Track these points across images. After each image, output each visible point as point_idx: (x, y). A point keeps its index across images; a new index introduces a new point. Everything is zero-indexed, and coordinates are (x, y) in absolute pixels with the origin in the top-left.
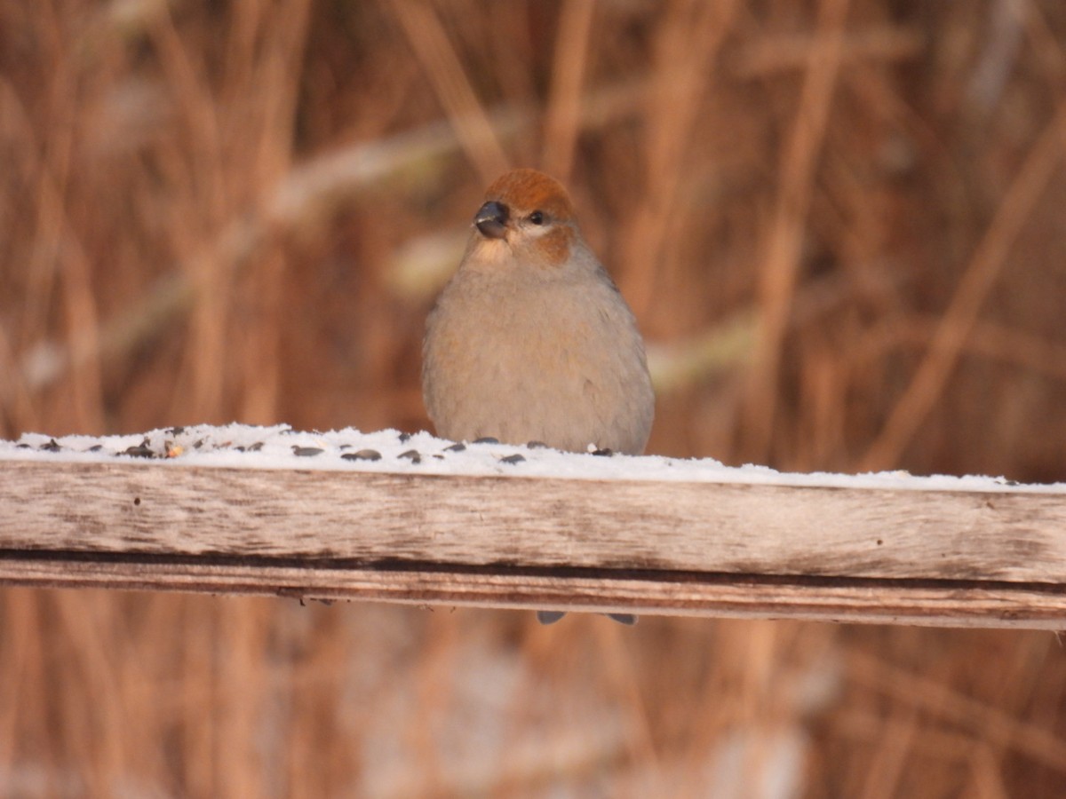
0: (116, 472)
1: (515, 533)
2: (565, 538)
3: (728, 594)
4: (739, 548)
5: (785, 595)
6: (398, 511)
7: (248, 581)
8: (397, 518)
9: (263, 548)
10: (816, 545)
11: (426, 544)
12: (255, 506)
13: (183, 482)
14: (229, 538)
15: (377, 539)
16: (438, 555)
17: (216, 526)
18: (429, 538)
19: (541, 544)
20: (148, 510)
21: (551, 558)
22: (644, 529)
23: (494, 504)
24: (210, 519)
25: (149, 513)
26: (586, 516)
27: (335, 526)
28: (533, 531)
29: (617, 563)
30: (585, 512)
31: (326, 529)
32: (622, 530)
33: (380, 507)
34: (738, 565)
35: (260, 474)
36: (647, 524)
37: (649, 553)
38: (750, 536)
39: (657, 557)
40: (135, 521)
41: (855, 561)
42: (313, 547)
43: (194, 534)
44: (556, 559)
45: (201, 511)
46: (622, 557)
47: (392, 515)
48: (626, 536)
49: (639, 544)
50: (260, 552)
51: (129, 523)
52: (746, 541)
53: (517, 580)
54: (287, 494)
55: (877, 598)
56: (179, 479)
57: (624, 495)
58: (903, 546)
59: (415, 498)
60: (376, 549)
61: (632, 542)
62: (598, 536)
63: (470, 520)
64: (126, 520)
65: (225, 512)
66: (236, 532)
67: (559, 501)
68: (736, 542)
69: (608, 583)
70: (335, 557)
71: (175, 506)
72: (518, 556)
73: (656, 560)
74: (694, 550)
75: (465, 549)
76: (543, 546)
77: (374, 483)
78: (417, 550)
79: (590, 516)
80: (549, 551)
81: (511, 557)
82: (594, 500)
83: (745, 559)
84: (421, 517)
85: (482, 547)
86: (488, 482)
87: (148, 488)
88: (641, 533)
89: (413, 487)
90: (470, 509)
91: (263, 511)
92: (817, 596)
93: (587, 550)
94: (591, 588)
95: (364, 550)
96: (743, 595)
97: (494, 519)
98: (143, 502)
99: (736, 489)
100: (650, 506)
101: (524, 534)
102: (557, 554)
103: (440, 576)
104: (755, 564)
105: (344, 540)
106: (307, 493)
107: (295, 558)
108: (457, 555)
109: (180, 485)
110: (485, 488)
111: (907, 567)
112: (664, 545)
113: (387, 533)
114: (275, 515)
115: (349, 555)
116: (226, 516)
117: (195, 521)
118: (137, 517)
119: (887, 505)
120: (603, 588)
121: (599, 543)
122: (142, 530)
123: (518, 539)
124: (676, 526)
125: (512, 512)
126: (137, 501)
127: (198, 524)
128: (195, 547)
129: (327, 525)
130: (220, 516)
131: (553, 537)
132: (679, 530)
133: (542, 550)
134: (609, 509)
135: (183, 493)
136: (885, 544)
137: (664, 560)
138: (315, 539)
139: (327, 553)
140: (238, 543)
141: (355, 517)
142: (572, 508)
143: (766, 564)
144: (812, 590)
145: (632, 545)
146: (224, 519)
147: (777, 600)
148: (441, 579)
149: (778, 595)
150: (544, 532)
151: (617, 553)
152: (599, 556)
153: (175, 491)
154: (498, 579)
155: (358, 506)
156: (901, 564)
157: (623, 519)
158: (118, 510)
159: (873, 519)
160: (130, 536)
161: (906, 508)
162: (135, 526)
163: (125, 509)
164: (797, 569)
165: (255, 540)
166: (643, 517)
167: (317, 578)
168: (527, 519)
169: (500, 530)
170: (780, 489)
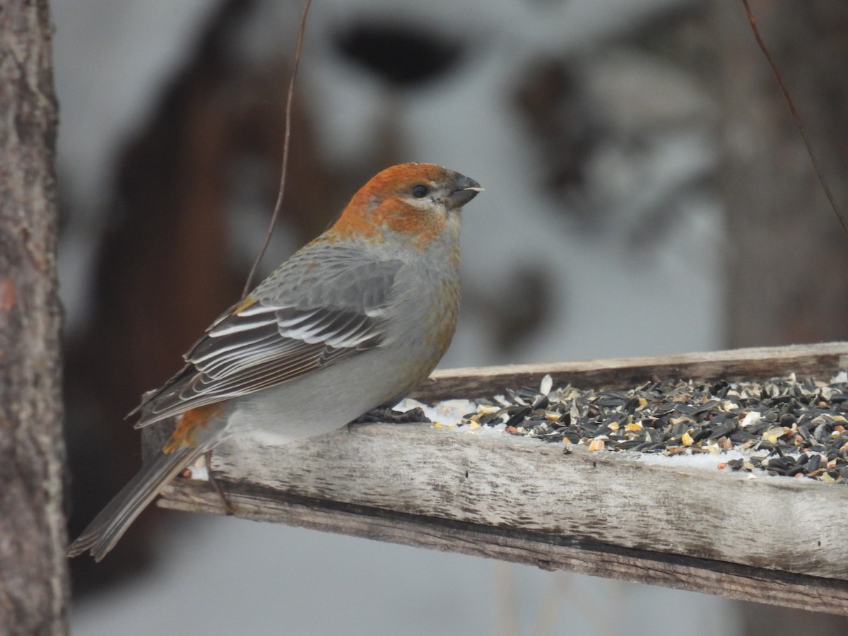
0: (456, 446)
1: (646, 519)
2: (670, 527)
3: (748, 585)
4: (752, 543)
5: (775, 590)
6: (589, 494)
7: (524, 553)
8: (589, 501)
9: (528, 523)
10: (789, 542)
11: (604, 526)
12: (522, 484)
13: (487, 458)
14: (511, 512)
15: (581, 519)
16: (610, 537)
17: (504, 500)
18: (606, 520)
19: (658, 530)
20: (472, 483)
21: (663, 545)
22: (707, 521)
23: (636, 492)
24: (501, 493)
25: (473, 486)
26: (679, 506)
27: (561, 505)
28: (655, 519)
29: (695, 552)
30: (679, 503)
31: (558, 507)
32: (697, 521)
33: (582, 491)
34: (751, 558)
35: (523, 453)
36: (708, 517)
37: (710, 544)
38: (758, 532)
39: (713, 548)
40: (465, 492)
41: (807, 561)
42: (551, 524)
43: (495, 507)
44: (666, 545)
45: (497, 486)
46: (696, 546)
47: (588, 498)
48: (698, 527)
49: (705, 535)
50: (526, 526)
51: (464, 494)
52: (755, 536)
53: (649, 563)
54: (537, 474)
55: (820, 596)
56: (486, 456)
57: (698, 489)
58: (830, 547)
59: (597, 482)
60: (582, 528)
61: (701, 533)
62: (685, 526)
63: (625, 506)
64: (462, 491)
65: (508, 488)
66: (514, 507)
67: (666, 491)
68: (750, 537)
69: (693, 570)
70: (562, 534)
71: (485, 480)
72: (647, 541)
73: (713, 550)
74: (730, 543)
75: (622, 532)
76: (659, 533)
77: (577, 467)
78: (601, 531)
79: (680, 506)
80: (662, 538)
81: (644, 541)
82: (684, 492)
83: (755, 554)
84: (601, 501)
85: (631, 531)
86: (631, 470)
87: (471, 462)
88: (705, 524)
89: (597, 472)
90: (624, 494)
91: (526, 489)
92: (790, 591)
93: (680, 539)
94: (684, 574)
95: (575, 529)
96: (755, 587)
97: (635, 505)
98: (470, 475)
99: (750, 486)
100: (709, 499)
101: (651, 521)
102: (666, 541)
103: (613, 557)
104: (760, 559)
105: (565, 519)
106: (546, 473)
107: (542, 533)
108: (619, 537)
109: (486, 460)
110: (630, 476)
111: (831, 568)
112: (716, 537)
113: (586, 513)
114: (532, 493)
115: (568, 533)
116: (509, 492)
117: (495, 495)
118: (468, 490)
119: (822, 508)
120: (690, 575)
121: (686, 532)
122: (471, 501)
123: (647, 526)
124: (722, 519)
125: (644, 500)
126: (467, 475)
127: (496, 498)
128: (495, 519)
129: (557, 504)
130: (506, 491)
131: (663, 524)
132: (724, 524)
133: (659, 537)
134: (690, 501)
135: (488, 469)
136: (822, 545)
137: (717, 550)
138: (551, 516)
139: (558, 530)
140: (515, 517)
141: (569, 497)
142: (672, 498)
143: (765, 559)
144: (788, 586)
145: (700, 535)
146: (508, 494)
147: (772, 593)
148: (612, 559)
149: (772, 589)
150: (660, 520)
151: (695, 543)
152: (687, 544)
153: (483, 465)
154: (639, 562)
155: (572, 488)
156: (829, 565)
157: (697, 510)
158: (457, 482)
159: (815, 521)
160: (465, 506)
161: (831, 512)
162: (467, 498)
163: (461, 481)
164: (779, 565)
165: (524, 516)
166: (707, 509)
167: (553, 553)
168: (651, 507)
169: (639, 516)
170: (772, 488)
